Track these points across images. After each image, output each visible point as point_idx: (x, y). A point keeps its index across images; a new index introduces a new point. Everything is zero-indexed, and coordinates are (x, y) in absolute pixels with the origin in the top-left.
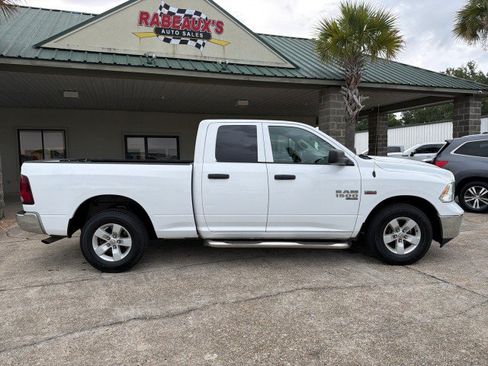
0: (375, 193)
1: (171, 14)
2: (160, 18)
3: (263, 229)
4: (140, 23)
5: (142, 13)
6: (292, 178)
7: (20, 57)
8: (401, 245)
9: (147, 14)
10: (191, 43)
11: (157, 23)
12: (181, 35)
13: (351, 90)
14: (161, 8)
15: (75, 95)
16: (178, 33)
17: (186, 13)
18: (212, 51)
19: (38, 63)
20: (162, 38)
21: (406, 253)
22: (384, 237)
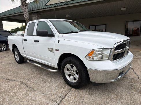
6: (38, 42)
8: (72, 77)
15: (69, 16)
21: (73, 82)
22: (65, 71)
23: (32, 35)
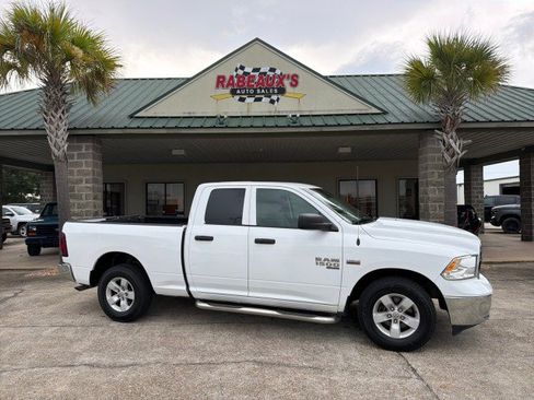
0: (358, 263)
1: (246, 74)
2: (236, 80)
3: (246, 293)
4: (217, 86)
5: (219, 77)
6: (272, 242)
7: (113, 128)
8: (395, 327)
9: (224, 77)
10: (265, 100)
11: (233, 84)
12: (255, 93)
13: (447, 133)
14: (236, 70)
15: (182, 152)
16: (252, 91)
17: (261, 71)
18: (287, 105)
19: (128, 131)
20: (237, 97)
21: (401, 337)
22: (374, 315)
23: (240, 224)
